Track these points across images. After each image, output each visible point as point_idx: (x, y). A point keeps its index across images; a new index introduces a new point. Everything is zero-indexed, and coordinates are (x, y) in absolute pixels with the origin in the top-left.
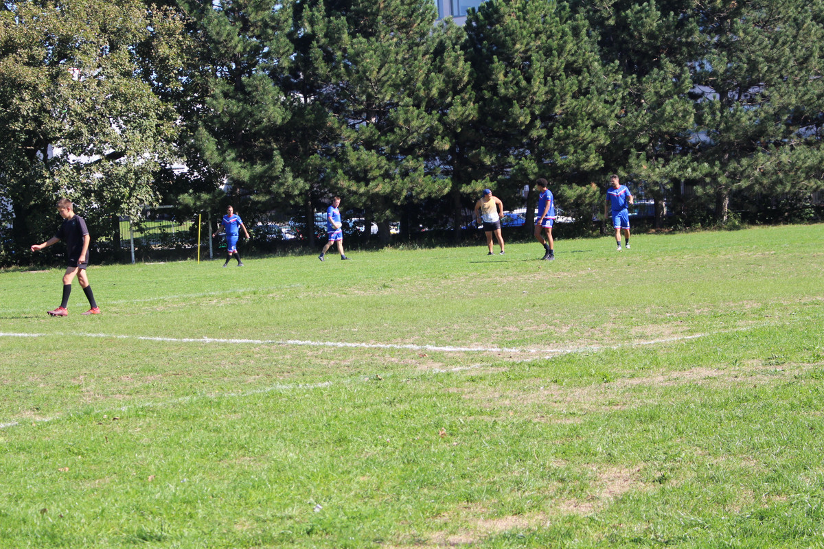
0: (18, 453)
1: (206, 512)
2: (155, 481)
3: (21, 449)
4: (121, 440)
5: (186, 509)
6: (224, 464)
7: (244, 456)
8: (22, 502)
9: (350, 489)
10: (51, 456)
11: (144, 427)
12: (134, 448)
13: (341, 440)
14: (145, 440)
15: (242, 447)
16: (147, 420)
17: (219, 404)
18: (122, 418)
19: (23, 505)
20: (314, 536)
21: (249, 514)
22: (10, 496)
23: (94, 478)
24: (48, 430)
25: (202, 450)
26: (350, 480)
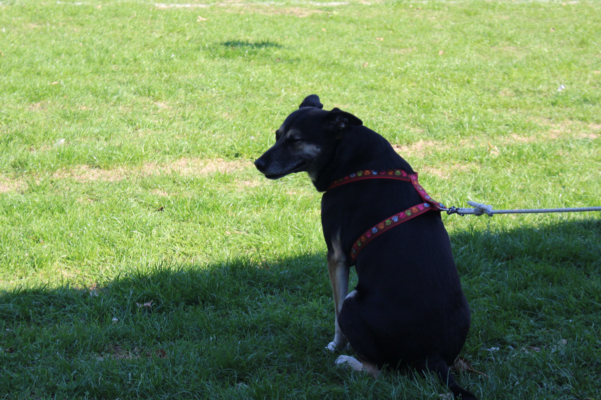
0: (348, 24)
1: (480, 80)
2: (445, 55)
3: (351, 21)
4: (421, 24)
5: (465, 76)
6: (493, 49)
7: (509, 45)
8: (350, 57)
9: (586, 78)
10: (371, 28)
11: (439, 17)
12: (430, 31)
13: (583, 43)
14: (438, 26)
15: (509, 39)
16: (441, 12)
17: (493, 8)
18: (423, 9)
19: (350, 59)
20: (556, 107)
21: (510, 85)
22: (341, 52)
23: (401, 47)
24: (370, 11)
25: (479, 38)
26: (587, 72)
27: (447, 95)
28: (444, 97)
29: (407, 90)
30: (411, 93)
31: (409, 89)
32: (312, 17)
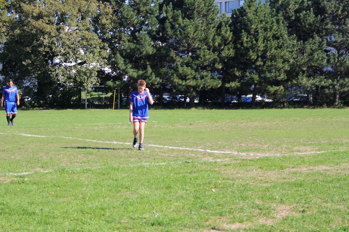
0: (33, 185)
1: (110, 214)
2: (89, 200)
3: (35, 183)
4: (76, 182)
5: (101, 212)
6: (118, 195)
7: (127, 191)
9: (171, 208)
10: (47, 187)
11: (86, 177)
12: (81, 186)
13: (168, 187)
14: (86, 183)
15: (126, 188)
16: (88, 175)
17: (118, 169)
18: (77, 173)
19: (34, 206)
20: (154, 226)
21: (128, 216)
22: (29, 203)
23: (64, 197)
24: (46, 176)
25: (110, 188)
26: (171, 204)
27: (91, 224)
28: (89, 226)
29: (67, 223)
30: (70, 225)
31: (69, 222)
32: (12, 182)
